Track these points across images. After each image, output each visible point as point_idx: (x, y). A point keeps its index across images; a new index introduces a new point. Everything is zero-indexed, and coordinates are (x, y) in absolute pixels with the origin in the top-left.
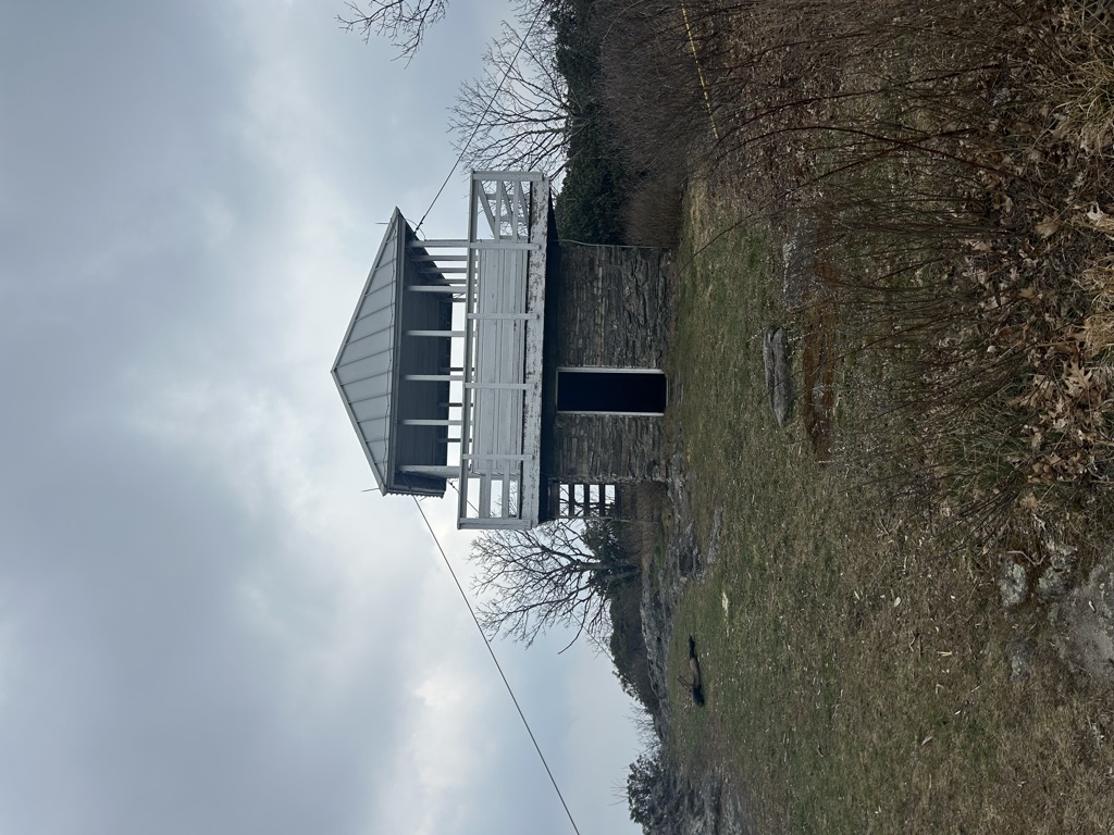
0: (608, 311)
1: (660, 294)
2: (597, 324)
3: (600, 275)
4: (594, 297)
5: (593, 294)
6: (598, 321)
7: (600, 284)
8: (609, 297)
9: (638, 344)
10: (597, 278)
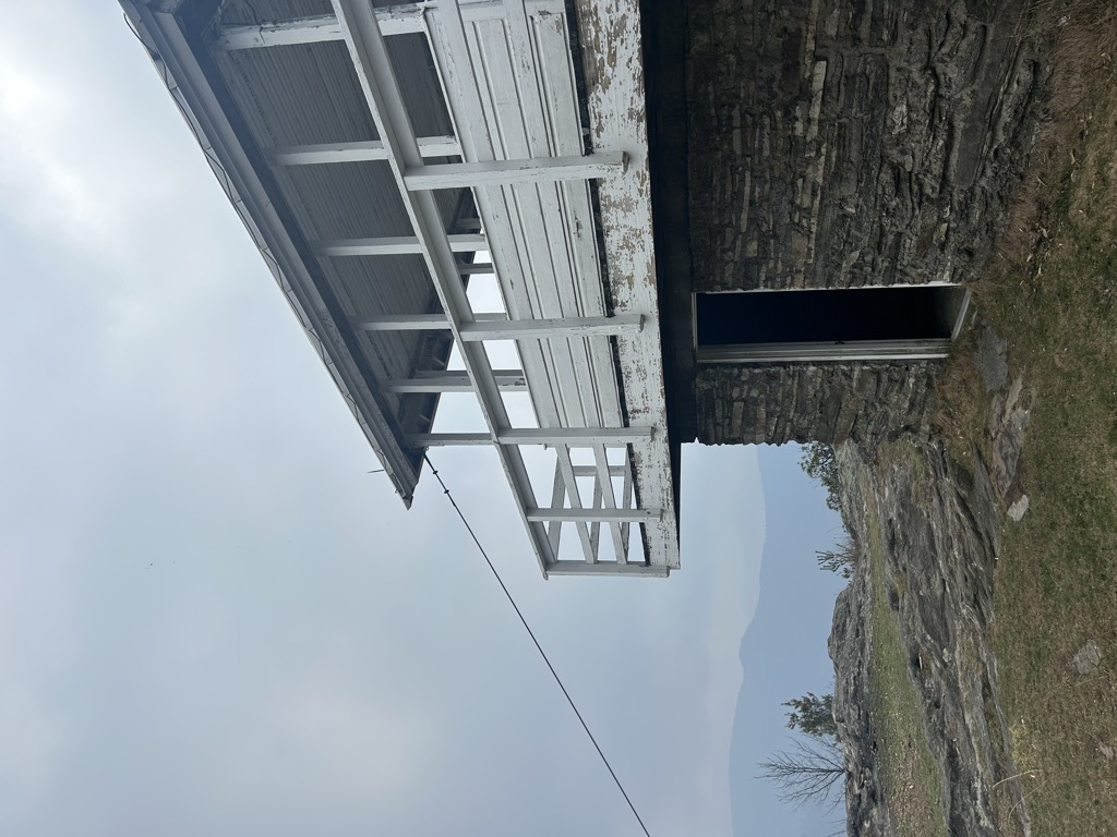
0: (836, 176)
1: (1006, 116)
2: (799, 208)
3: (818, 84)
4: (794, 146)
5: (792, 139)
6: (804, 200)
7: (816, 112)
8: (842, 141)
9: (910, 243)
10: (805, 95)
